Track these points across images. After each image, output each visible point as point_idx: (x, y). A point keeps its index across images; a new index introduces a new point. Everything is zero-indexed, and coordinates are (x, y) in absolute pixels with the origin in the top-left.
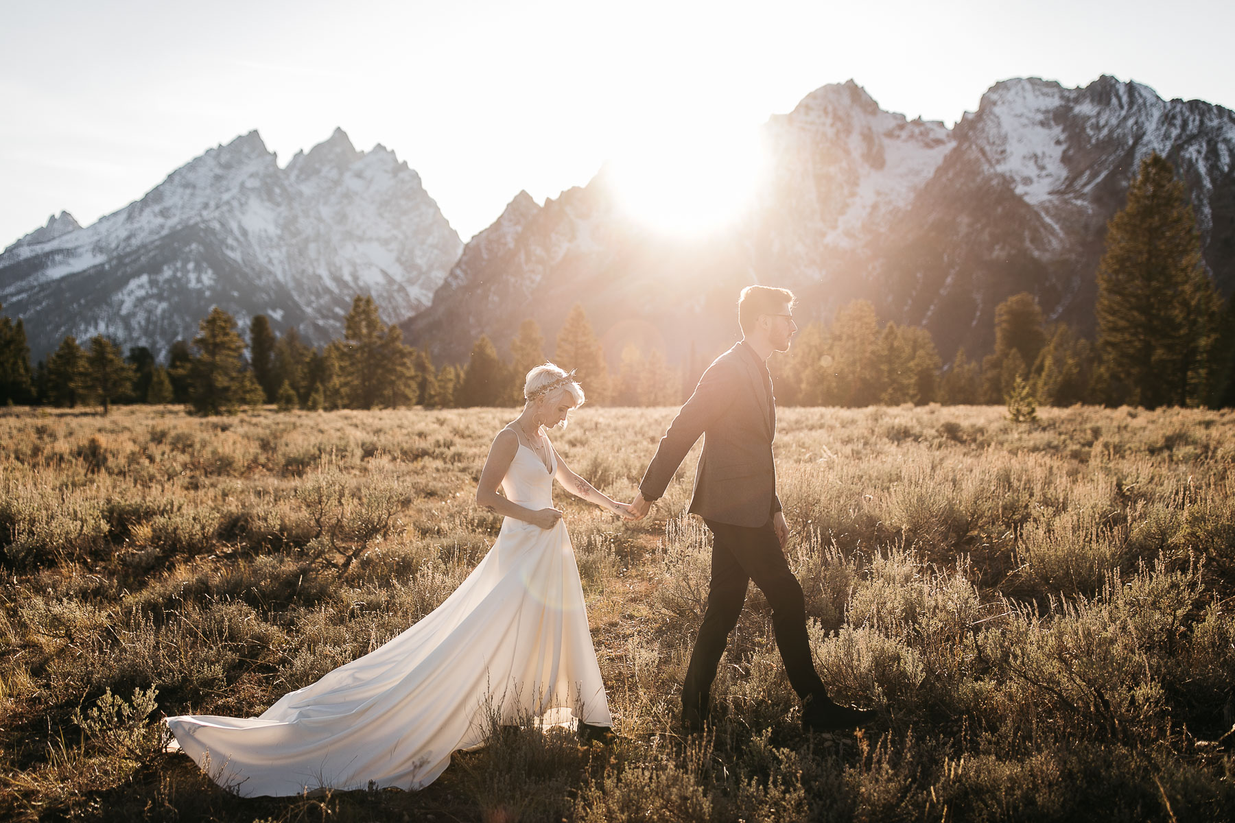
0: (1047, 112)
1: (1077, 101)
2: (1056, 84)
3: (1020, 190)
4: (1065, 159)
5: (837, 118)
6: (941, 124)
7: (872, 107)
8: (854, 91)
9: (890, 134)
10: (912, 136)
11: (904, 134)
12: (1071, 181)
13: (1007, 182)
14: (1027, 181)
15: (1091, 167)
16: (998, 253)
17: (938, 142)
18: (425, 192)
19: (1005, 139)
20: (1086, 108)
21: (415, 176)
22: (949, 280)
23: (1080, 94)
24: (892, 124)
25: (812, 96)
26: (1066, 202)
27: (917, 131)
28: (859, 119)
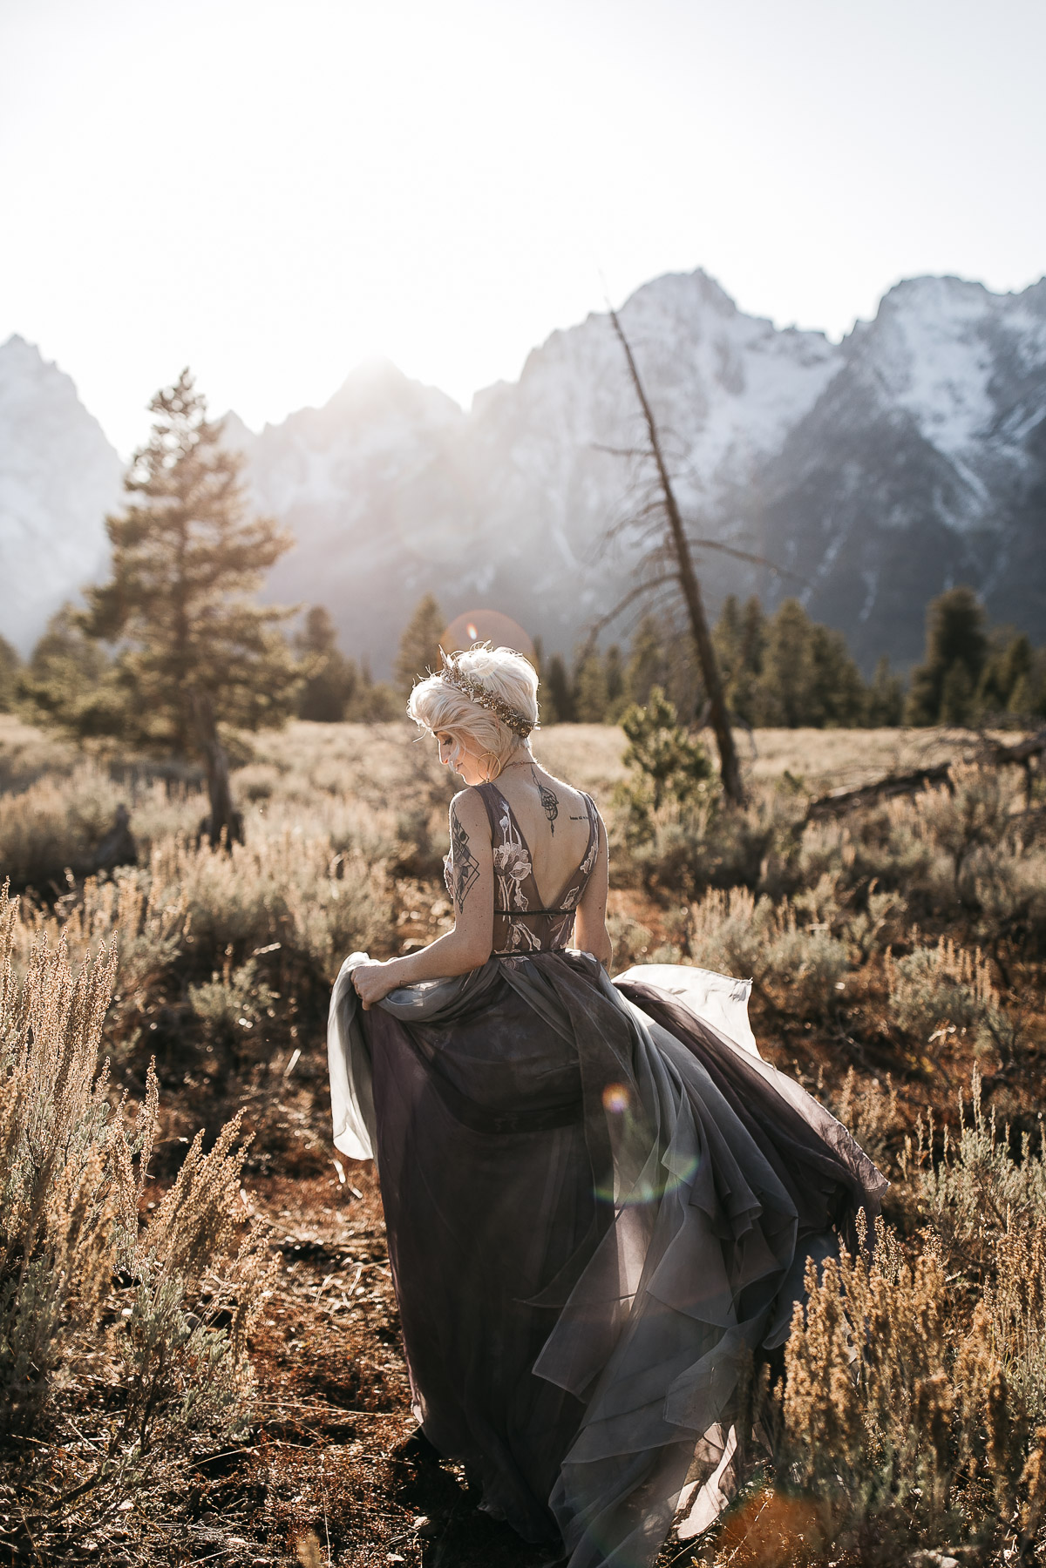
0: (966, 324)
1: (1008, 309)
2: (978, 286)
3: (928, 430)
4: (992, 391)
5: (680, 320)
6: (822, 335)
7: (727, 306)
8: (704, 284)
9: (753, 346)
10: (782, 350)
11: (772, 346)
12: (998, 421)
13: (911, 420)
14: (939, 419)
15: (1024, 401)
16: (899, 518)
17: (819, 359)
18: (82, 407)
19: (909, 358)
20: (1019, 321)
21: (68, 382)
22: (832, 554)
23: (1013, 301)
24: (754, 332)
25: (646, 288)
26: (991, 450)
27: (790, 342)
28: (711, 323)
